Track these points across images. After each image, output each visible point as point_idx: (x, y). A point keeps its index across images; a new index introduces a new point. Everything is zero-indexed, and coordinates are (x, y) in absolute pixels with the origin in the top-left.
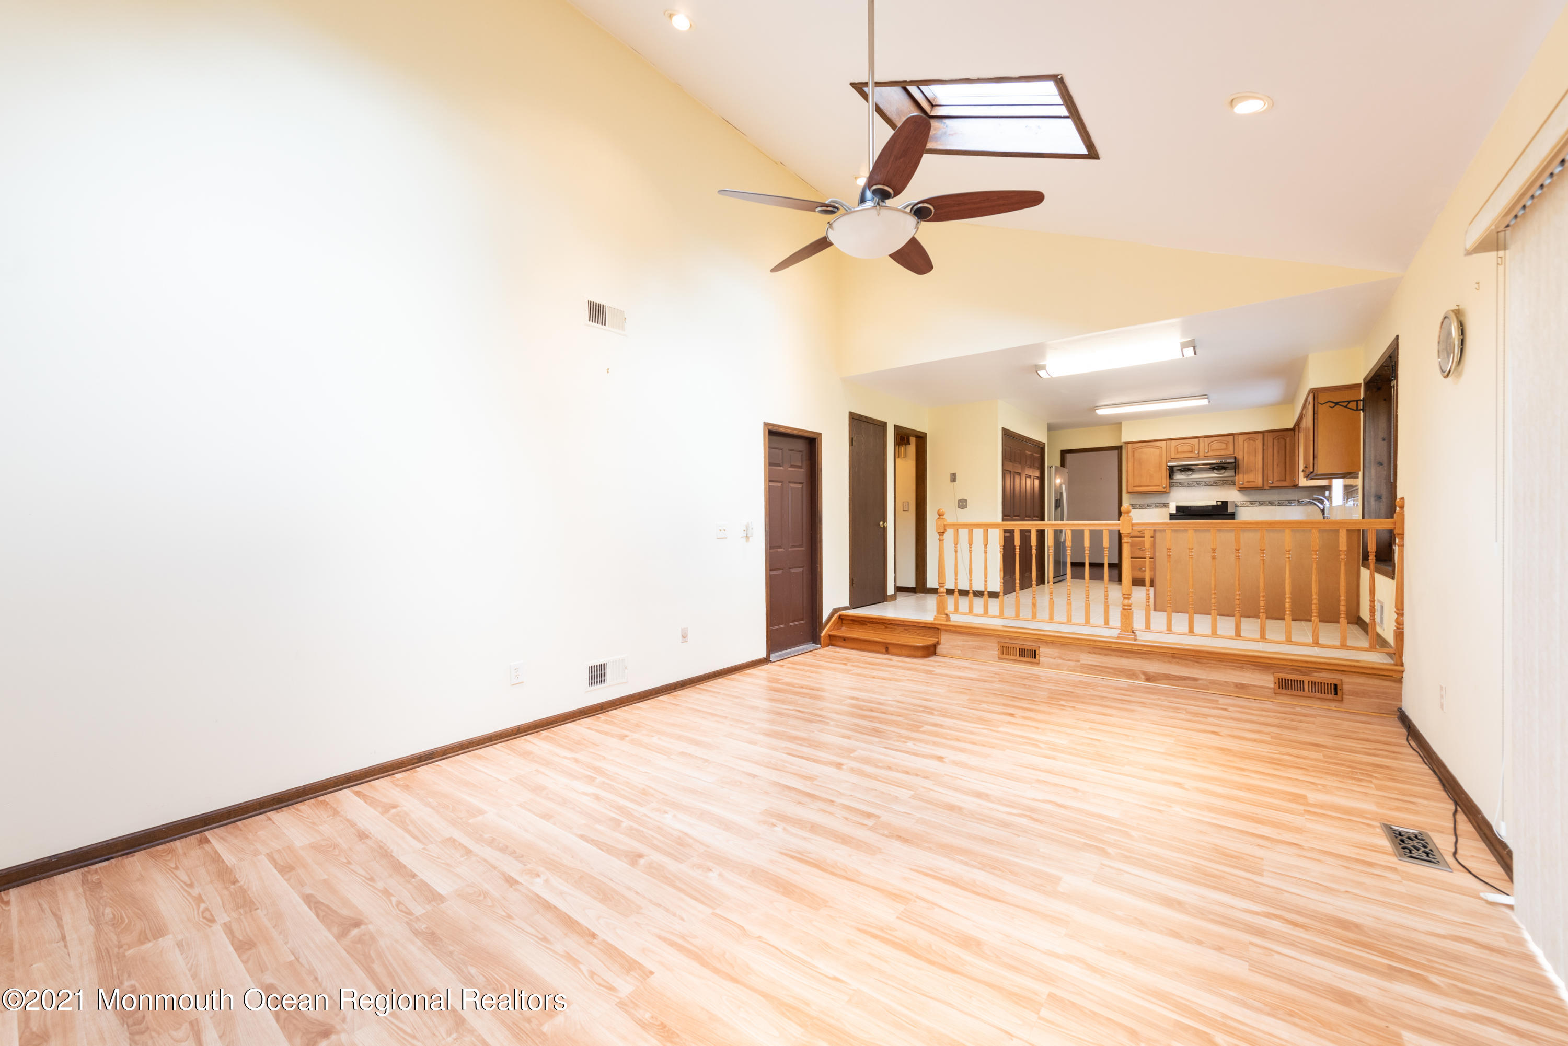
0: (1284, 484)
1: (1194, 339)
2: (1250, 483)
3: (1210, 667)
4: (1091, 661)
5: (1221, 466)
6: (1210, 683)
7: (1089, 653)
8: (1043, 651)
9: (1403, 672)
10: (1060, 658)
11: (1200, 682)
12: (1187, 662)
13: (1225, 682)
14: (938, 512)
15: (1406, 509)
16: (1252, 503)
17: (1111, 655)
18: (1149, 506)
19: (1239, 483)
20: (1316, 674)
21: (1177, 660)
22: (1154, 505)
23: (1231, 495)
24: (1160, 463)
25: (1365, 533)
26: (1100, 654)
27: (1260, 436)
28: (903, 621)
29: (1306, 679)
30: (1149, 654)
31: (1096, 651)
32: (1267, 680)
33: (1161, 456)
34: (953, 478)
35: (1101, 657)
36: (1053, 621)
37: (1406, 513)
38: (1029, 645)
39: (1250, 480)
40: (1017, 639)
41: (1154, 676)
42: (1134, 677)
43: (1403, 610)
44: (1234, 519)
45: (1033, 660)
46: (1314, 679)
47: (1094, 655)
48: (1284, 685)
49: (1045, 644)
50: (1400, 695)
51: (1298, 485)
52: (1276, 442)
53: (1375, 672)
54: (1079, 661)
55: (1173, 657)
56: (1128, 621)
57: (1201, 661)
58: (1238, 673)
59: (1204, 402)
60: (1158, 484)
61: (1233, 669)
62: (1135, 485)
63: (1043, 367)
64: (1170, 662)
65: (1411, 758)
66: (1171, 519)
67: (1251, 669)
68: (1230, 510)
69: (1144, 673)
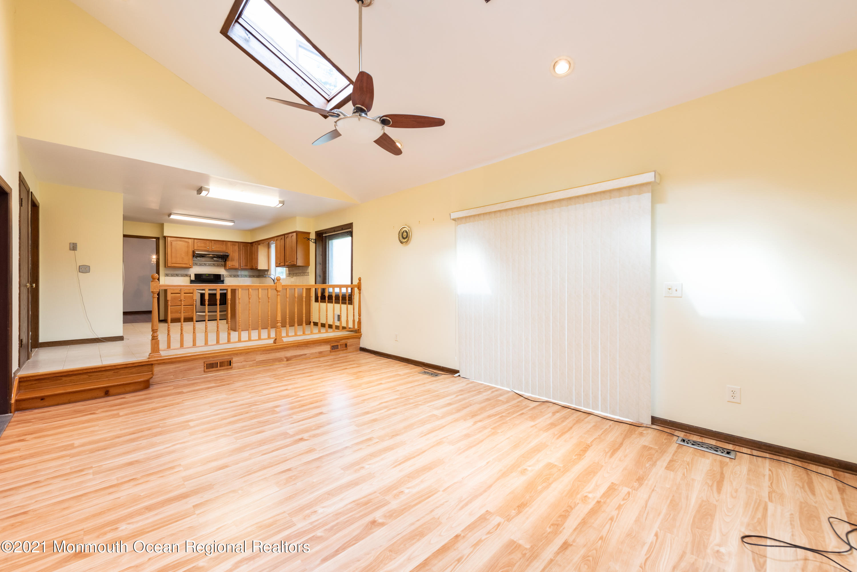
0: (247, 268)
1: (284, 201)
2: (233, 266)
3: (311, 347)
4: (262, 358)
5: (219, 256)
6: (311, 354)
7: (261, 354)
8: (235, 360)
9: (361, 335)
10: (245, 361)
11: (307, 355)
12: (303, 347)
13: (316, 352)
14: (152, 277)
15: (361, 281)
16: (231, 276)
17: (272, 353)
18: (177, 275)
19: (228, 266)
20: (341, 342)
21: (299, 348)
22: (180, 275)
23: (221, 271)
24: (188, 251)
25: (317, 290)
26: (266, 354)
27: (237, 244)
28: (115, 366)
29: (339, 344)
30: (288, 348)
31: (264, 352)
32: (327, 348)
33: (188, 247)
34: (74, 247)
35: (267, 355)
36: (241, 341)
37: (362, 282)
38: (227, 358)
39: (233, 265)
40: (218, 357)
41: (290, 358)
42: (282, 361)
43: (361, 314)
44: (223, 283)
45: (230, 367)
46: (341, 343)
47: (263, 355)
48: (334, 348)
49: (236, 355)
50: (360, 343)
51: (258, 268)
52: (244, 248)
53: (352, 337)
54: (255, 360)
55: (298, 347)
56: (280, 333)
57: (307, 346)
58: (319, 347)
59: (231, 224)
60: (186, 263)
61: (318, 346)
62: (173, 262)
63: (208, 190)
64: (296, 349)
65: (382, 359)
66: (191, 283)
67: (324, 344)
68: (222, 279)
69: (286, 358)
